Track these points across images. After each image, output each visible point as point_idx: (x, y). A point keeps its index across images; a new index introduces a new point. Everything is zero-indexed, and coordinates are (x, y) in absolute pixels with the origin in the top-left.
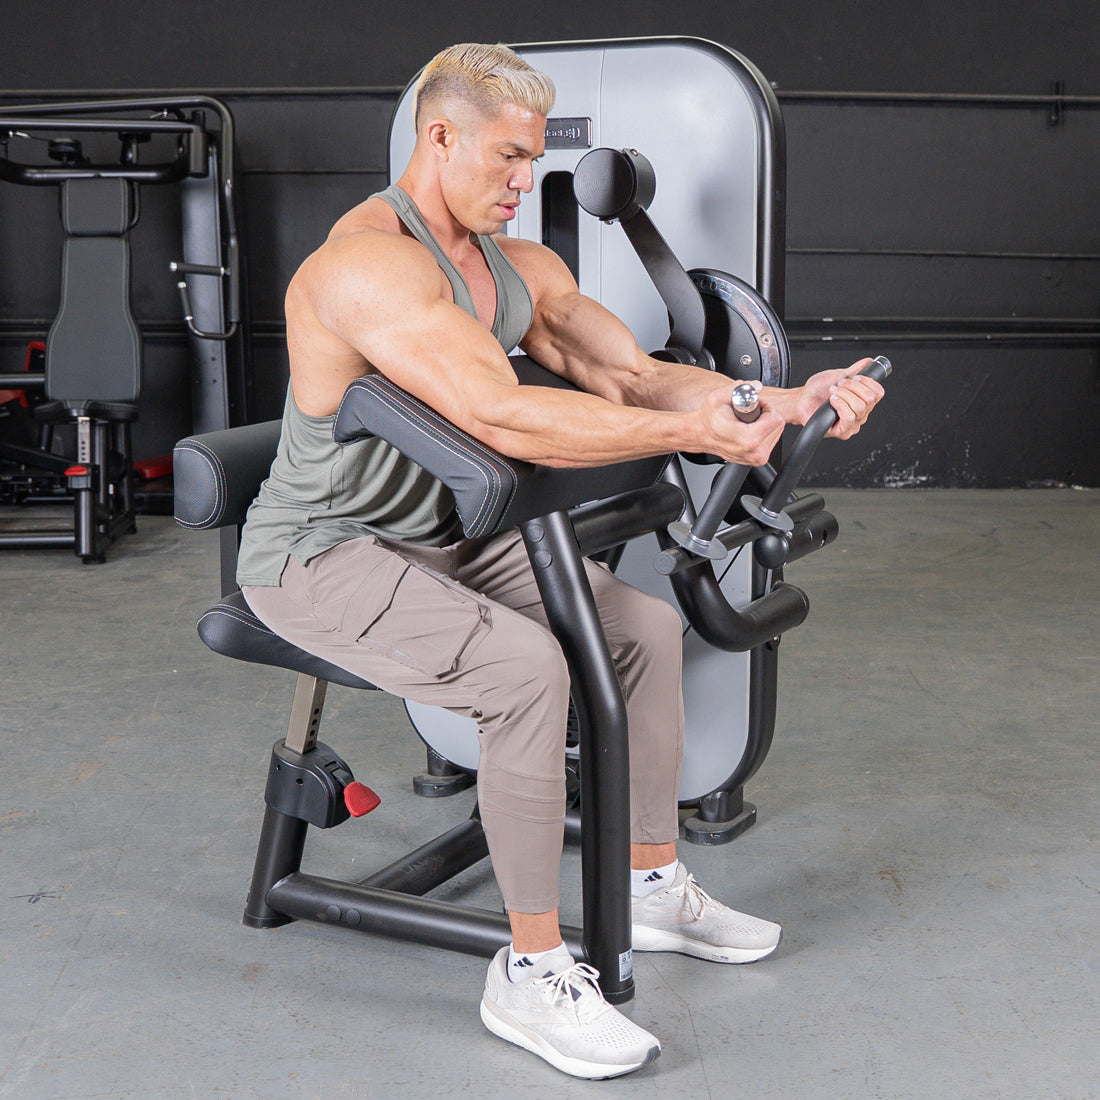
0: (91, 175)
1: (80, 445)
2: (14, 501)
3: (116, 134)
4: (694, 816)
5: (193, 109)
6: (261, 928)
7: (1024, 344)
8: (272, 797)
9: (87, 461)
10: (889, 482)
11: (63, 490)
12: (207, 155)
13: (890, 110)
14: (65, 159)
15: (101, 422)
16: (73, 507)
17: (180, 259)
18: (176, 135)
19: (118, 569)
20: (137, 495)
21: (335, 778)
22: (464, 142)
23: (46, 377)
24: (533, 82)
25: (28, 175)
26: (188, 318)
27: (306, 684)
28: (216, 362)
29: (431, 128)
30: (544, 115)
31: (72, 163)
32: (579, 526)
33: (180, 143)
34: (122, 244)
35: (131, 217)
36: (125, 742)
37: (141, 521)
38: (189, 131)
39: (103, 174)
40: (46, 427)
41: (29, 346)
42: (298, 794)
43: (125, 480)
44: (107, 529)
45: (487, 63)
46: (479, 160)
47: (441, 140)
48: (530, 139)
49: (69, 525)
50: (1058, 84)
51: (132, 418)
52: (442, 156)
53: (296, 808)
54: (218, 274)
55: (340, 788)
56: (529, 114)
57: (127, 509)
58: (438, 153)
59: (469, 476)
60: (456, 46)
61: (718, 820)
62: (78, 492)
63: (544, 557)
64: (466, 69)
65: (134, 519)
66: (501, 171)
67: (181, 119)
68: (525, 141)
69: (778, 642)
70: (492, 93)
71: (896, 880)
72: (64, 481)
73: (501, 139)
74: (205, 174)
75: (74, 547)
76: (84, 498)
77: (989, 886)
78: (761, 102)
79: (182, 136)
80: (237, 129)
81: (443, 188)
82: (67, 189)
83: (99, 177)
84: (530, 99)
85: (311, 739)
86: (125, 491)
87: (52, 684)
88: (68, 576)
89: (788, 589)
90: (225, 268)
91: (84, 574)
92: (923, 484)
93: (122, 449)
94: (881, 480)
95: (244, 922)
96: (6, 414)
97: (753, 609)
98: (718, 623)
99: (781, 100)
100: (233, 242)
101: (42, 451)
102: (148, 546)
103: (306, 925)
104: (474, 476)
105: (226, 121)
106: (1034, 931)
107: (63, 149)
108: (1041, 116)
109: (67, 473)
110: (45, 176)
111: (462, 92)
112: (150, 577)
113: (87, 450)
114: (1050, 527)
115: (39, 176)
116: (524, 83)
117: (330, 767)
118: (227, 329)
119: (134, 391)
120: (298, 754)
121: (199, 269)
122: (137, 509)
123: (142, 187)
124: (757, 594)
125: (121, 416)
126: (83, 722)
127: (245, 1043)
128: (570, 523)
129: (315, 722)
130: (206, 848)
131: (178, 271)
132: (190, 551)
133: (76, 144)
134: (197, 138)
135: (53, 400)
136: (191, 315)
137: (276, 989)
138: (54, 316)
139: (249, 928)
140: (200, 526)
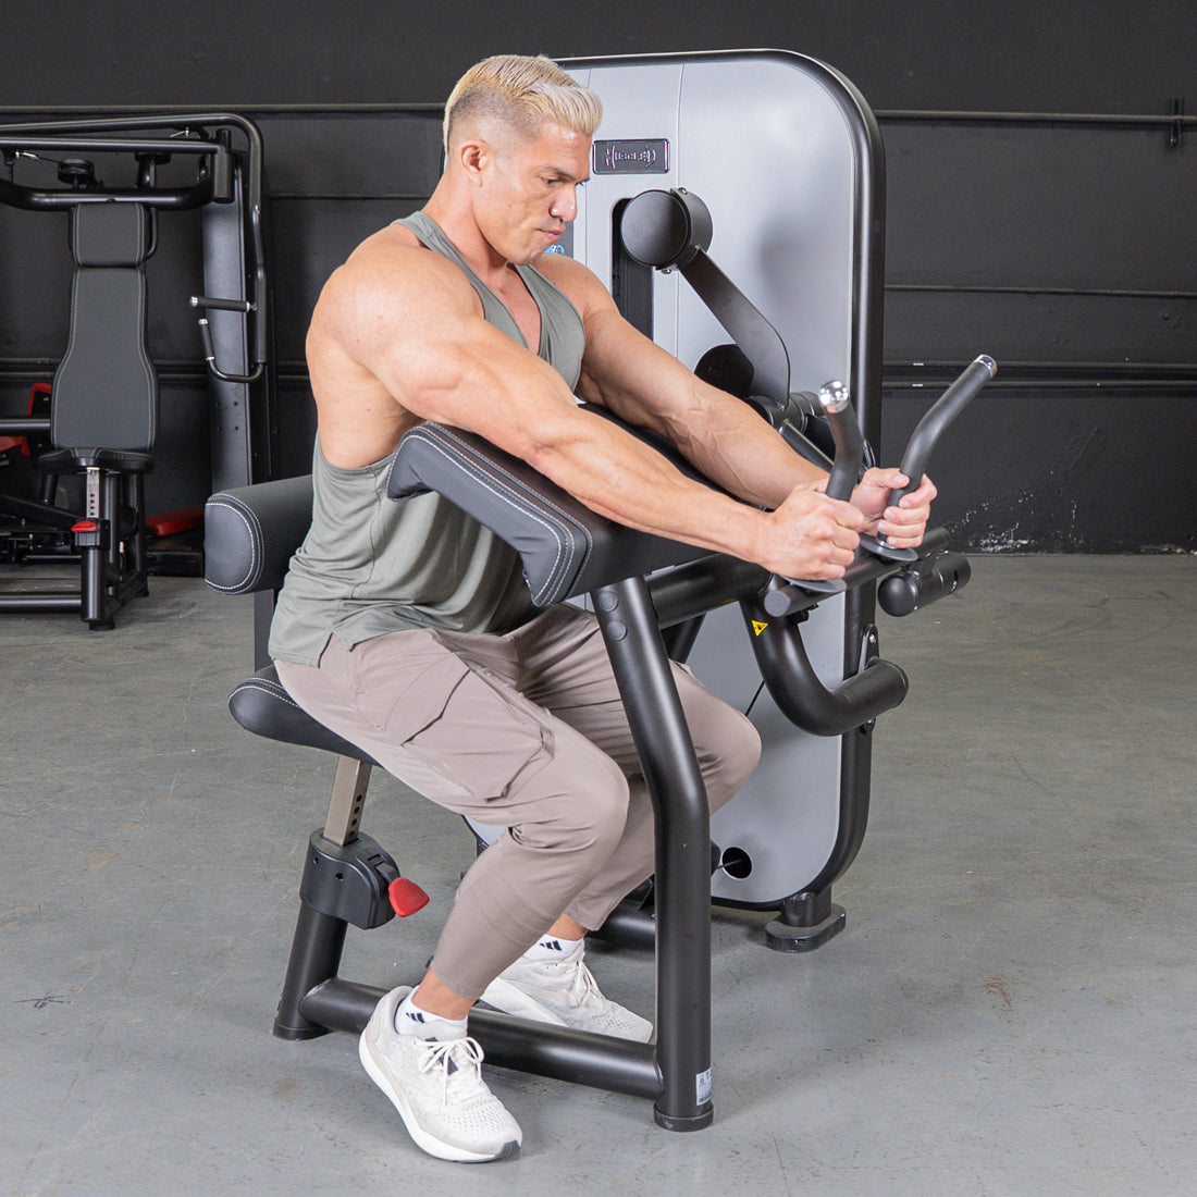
0: (105, 200)
1: (89, 499)
2: (14, 559)
3: (133, 155)
4: (776, 920)
5: (219, 127)
6: (293, 1039)
7: (1138, 392)
8: (308, 894)
9: (97, 516)
10: (986, 545)
11: (68, 548)
12: (232, 178)
13: (991, 131)
14: (76, 182)
15: (112, 472)
16: (79, 566)
17: (200, 293)
18: (198, 156)
19: (128, 636)
20: (150, 554)
21: (379, 872)
22: (500, 165)
23: (52, 423)
24: (577, 99)
25: (36, 199)
26: (210, 358)
27: (349, 769)
28: (239, 406)
29: (464, 150)
30: (589, 136)
31: (83, 186)
32: (656, 594)
33: (202, 164)
34: (137, 277)
35: (148, 246)
36: (138, 829)
37: (153, 583)
38: (213, 152)
39: (118, 199)
40: (50, 477)
41: (33, 388)
42: (338, 890)
43: (137, 537)
44: (116, 591)
45: (526, 78)
46: (517, 184)
47: (475, 162)
48: (573, 162)
49: (75, 586)
50: (1177, 103)
51: (148, 467)
52: (476, 180)
53: (335, 906)
54: (243, 310)
55: (385, 885)
56: (572, 135)
57: (138, 569)
58: (471, 177)
59: (538, 536)
60: (492, 58)
61: (802, 924)
62: (85, 549)
63: (618, 628)
64: (503, 85)
65: (146, 580)
66: (543, 196)
67: (205, 138)
68: (567, 164)
69: (872, 725)
70: (531, 112)
71: (1004, 994)
72: (70, 538)
73: (541, 162)
74: (230, 199)
75: (81, 611)
76: (92, 556)
77: (1110, 1002)
78: (858, 124)
79: (204, 158)
80: (265, 148)
81: (477, 214)
82: (78, 214)
83: (114, 201)
84: (573, 118)
85: (353, 829)
86: (136, 550)
87: (57, 763)
88: (73, 643)
89: (884, 665)
90: (251, 303)
91: (91, 641)
92: (1024, 549)
93: (133, 502)
94: (977, 544)
95: (274, 1033)
96: (6, 463)
97: (847, 688)
98: (809, 705)
99: (881, 119)
100: (260, 274)
101: (44, 504)
102: (161, 611)
103: (343, 1038)
104: (543, 536)
105: (254, 141)
106: (1161, 1053)
107: (74, 171)
108: (1158, 137)
109: (74, 530)
110: (54, 200)
111: (498, 110)
112: (165, 645)
113: (96, 504)
114: (1168, 597)
115: (47, 200)
116: (566, 100)
117: (374, 860)
118: (252, 371)
119: (148, 438)
120: (338, 845)
121: (221, 304)
122: (149, 570)
123: (161, 213)
124: (850, 672)
125: (134, 466)
126: (92, 806)
127: (277, 1169)
128: (646, 589)
129: (357, 810)
130: (231, 949)
131: (199, 306)
132: (209, 616)
133: (89, 166)
134: (221, 159)
135: (60, 449)
136: (214, 355)
137: (310, 1109)
138: (62, 355)
139: (281, 1040)
140: (234, 590)
